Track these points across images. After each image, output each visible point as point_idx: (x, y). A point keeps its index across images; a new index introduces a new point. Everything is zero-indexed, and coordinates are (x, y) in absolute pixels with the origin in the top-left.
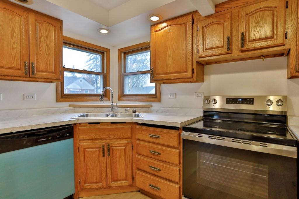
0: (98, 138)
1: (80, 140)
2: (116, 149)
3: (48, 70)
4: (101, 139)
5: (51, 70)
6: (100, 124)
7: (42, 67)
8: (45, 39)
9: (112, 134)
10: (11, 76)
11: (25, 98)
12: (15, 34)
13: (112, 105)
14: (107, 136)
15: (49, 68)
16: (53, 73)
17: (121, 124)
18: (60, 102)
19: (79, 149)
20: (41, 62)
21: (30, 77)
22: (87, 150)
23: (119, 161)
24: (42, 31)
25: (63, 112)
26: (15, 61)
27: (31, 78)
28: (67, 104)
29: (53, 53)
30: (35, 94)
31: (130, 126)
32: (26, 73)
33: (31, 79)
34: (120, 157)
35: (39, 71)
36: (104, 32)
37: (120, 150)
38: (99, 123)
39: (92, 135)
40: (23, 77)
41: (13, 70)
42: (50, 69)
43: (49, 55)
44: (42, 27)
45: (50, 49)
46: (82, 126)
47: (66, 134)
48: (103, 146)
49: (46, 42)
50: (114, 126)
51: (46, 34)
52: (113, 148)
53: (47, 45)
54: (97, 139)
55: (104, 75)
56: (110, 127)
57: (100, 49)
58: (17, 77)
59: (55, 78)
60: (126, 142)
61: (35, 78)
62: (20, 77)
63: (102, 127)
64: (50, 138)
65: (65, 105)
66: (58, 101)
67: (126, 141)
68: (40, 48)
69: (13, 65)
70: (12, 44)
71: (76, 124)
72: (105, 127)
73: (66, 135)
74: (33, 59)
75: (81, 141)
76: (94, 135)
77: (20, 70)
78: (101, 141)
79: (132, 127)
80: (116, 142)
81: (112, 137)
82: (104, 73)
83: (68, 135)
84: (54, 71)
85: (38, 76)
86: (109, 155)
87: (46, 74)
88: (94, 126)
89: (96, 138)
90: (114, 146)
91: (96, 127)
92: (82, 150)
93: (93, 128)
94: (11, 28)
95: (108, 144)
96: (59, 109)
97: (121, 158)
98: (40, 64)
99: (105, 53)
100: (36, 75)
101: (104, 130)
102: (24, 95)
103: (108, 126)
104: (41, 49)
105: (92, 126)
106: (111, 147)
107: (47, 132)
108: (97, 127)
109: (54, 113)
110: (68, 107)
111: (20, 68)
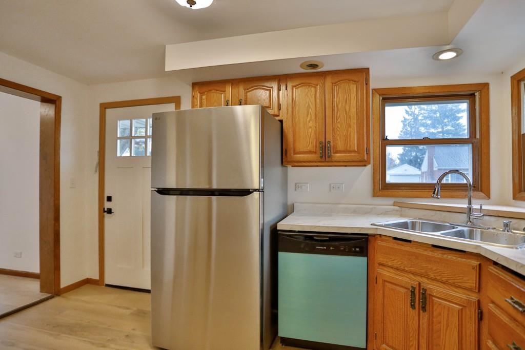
0: (406, 268)
1: (380, 264)
2: (440, 304)
3: (348, 149)
4: (413, 273)
5: (352, 149)
6: (412, 243)
7: (340, 145)
8: (344, 105)
9: (431, 269)
10: (307, 162)
11: (332, 189)
12: (310, 110)
13: (470, 209)
14: (423, 271)
15: (348, 145)
16: (355, 152)
17: (454, 252)
18: (378, 196)
19: (376, 278)
20: (339, 139)
21: (325, 161)
22: (387, 284)
23: (446, 331)
24: (340, 95)
25: (381, 214)
26: (310, 143)
27: (327, 162)
28: (391, 201)
29: (355, 121)
30: (342, 184)
31: (475, 263)
32: (321, 157)
33: (327, 164)
34: (448, 326)
35: (337, 152)
36: (448, 56)
37: (449, 311)
38: (410, 241)
39: (396, 261)
40: (319, 162)
41: (308, 155)
42: (350, 146)
43: (350, 126)
44: (340, 90)
45: (350, 117)
46: (382, 240)
47: (355, 247)
48: (412, 287)
49: (345, 110)
50: (438, 254)
51: (345, 97)
52: (434, 298)
53: (346, 114)
54: (403, 271)
55: (473, 143)
56: (428, 253)
57: (461, 90)
58: (313, 162)
59: (358, 160)
60: (464, 297)
61: (332, 162)
62: (315, 162)
63: (414, 250)
64: (331, 248)
65: (385, 203)
66: (375, 195)
67: (465, 294)
68: (337, 120)
69: (308, 148)
70: (307, 122)
71: (374, 235)
72: (420, 251)
73: (355, 250)
74: (330, 137)
75: (381, 267)
76: (400, 263)
77: (315, 153)
78: (412, 276)
79: (480, 265)
80: (441, 290)
81: (432, 275)
82: (475, 137)
83: (358, 249)
84: (356, 149)
85: (334, 159)
86: (424, 309)
87: (345, 154)
88: (402, 245)
89: (402, 267)
90: (435, 294)
91: (403, 248)
92: (380, 281)
93: (399, 247)
94: (307, 105)
95: (423, 286)
96: (375, 208)
97: (449, 328)
98: (337, 142)
99: (477, 94)
100: (333, 158)
101: (417, 256)
102: (330, 185)
103: (426, 250)
104: (339, 120)
105: (398, 244)
106: (430, 295)
107: (328, 238)
108: (406, 247)
109: (366, 213)
110: (390, 205)
111: (316, 150)
